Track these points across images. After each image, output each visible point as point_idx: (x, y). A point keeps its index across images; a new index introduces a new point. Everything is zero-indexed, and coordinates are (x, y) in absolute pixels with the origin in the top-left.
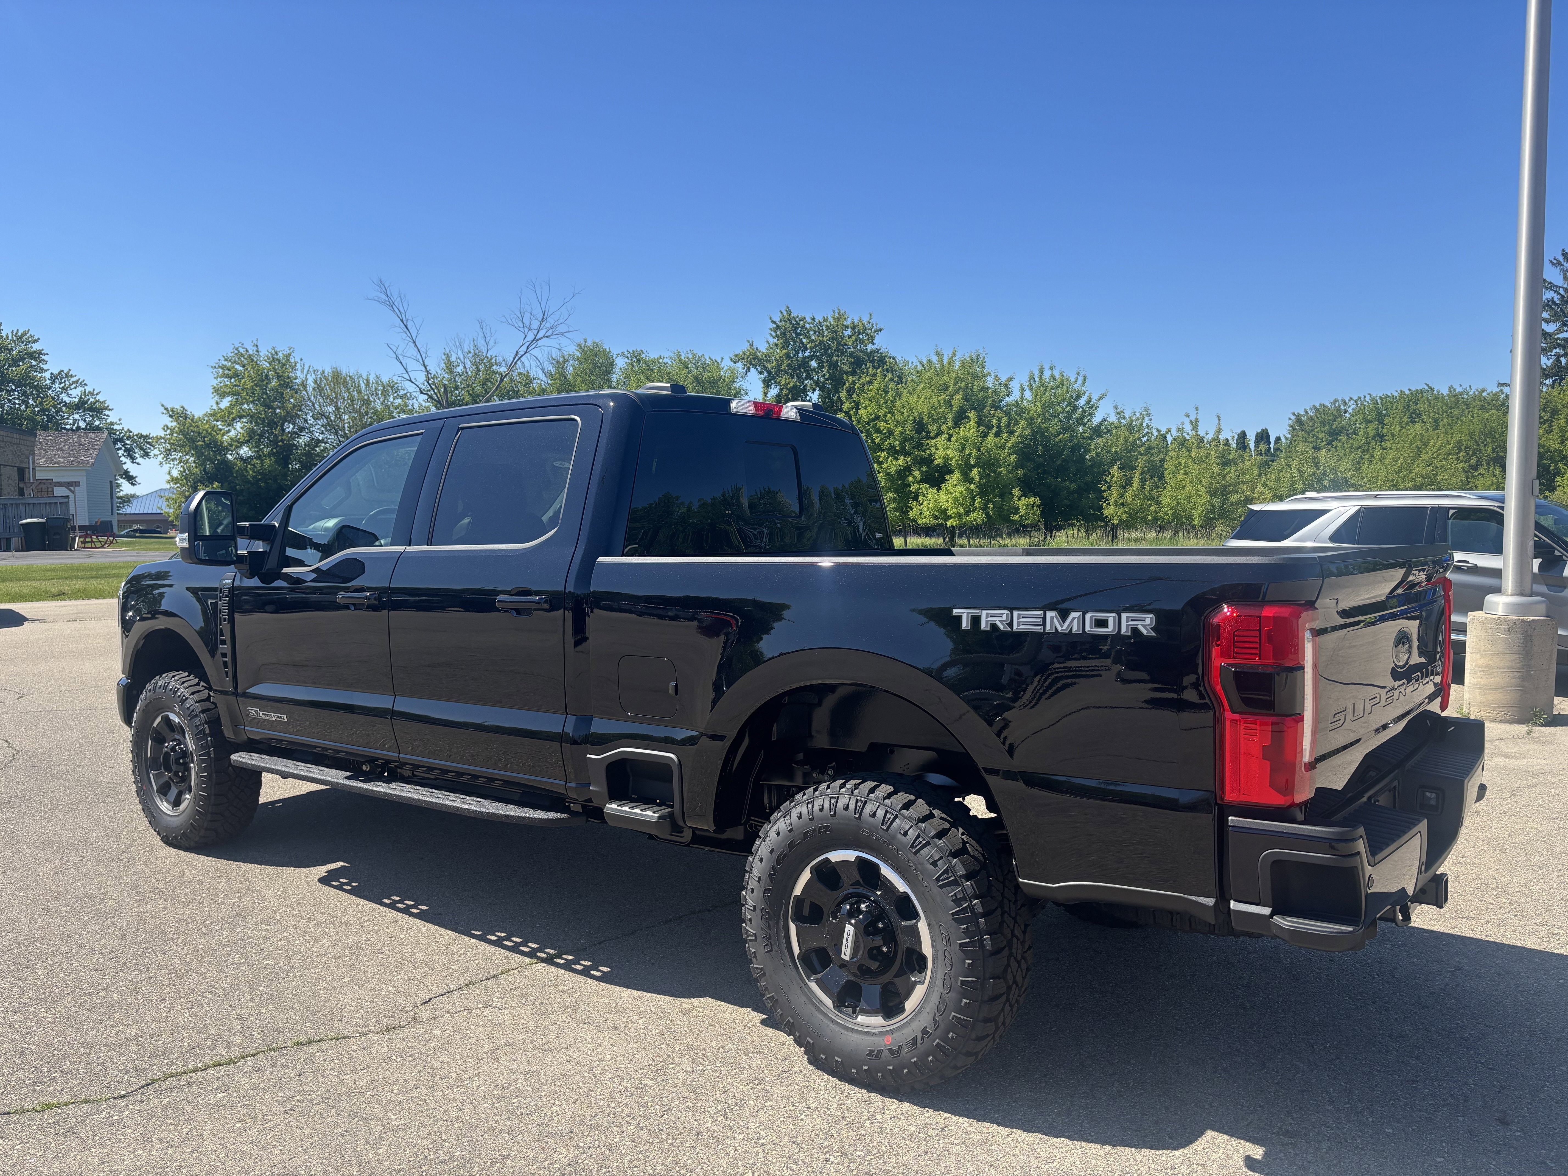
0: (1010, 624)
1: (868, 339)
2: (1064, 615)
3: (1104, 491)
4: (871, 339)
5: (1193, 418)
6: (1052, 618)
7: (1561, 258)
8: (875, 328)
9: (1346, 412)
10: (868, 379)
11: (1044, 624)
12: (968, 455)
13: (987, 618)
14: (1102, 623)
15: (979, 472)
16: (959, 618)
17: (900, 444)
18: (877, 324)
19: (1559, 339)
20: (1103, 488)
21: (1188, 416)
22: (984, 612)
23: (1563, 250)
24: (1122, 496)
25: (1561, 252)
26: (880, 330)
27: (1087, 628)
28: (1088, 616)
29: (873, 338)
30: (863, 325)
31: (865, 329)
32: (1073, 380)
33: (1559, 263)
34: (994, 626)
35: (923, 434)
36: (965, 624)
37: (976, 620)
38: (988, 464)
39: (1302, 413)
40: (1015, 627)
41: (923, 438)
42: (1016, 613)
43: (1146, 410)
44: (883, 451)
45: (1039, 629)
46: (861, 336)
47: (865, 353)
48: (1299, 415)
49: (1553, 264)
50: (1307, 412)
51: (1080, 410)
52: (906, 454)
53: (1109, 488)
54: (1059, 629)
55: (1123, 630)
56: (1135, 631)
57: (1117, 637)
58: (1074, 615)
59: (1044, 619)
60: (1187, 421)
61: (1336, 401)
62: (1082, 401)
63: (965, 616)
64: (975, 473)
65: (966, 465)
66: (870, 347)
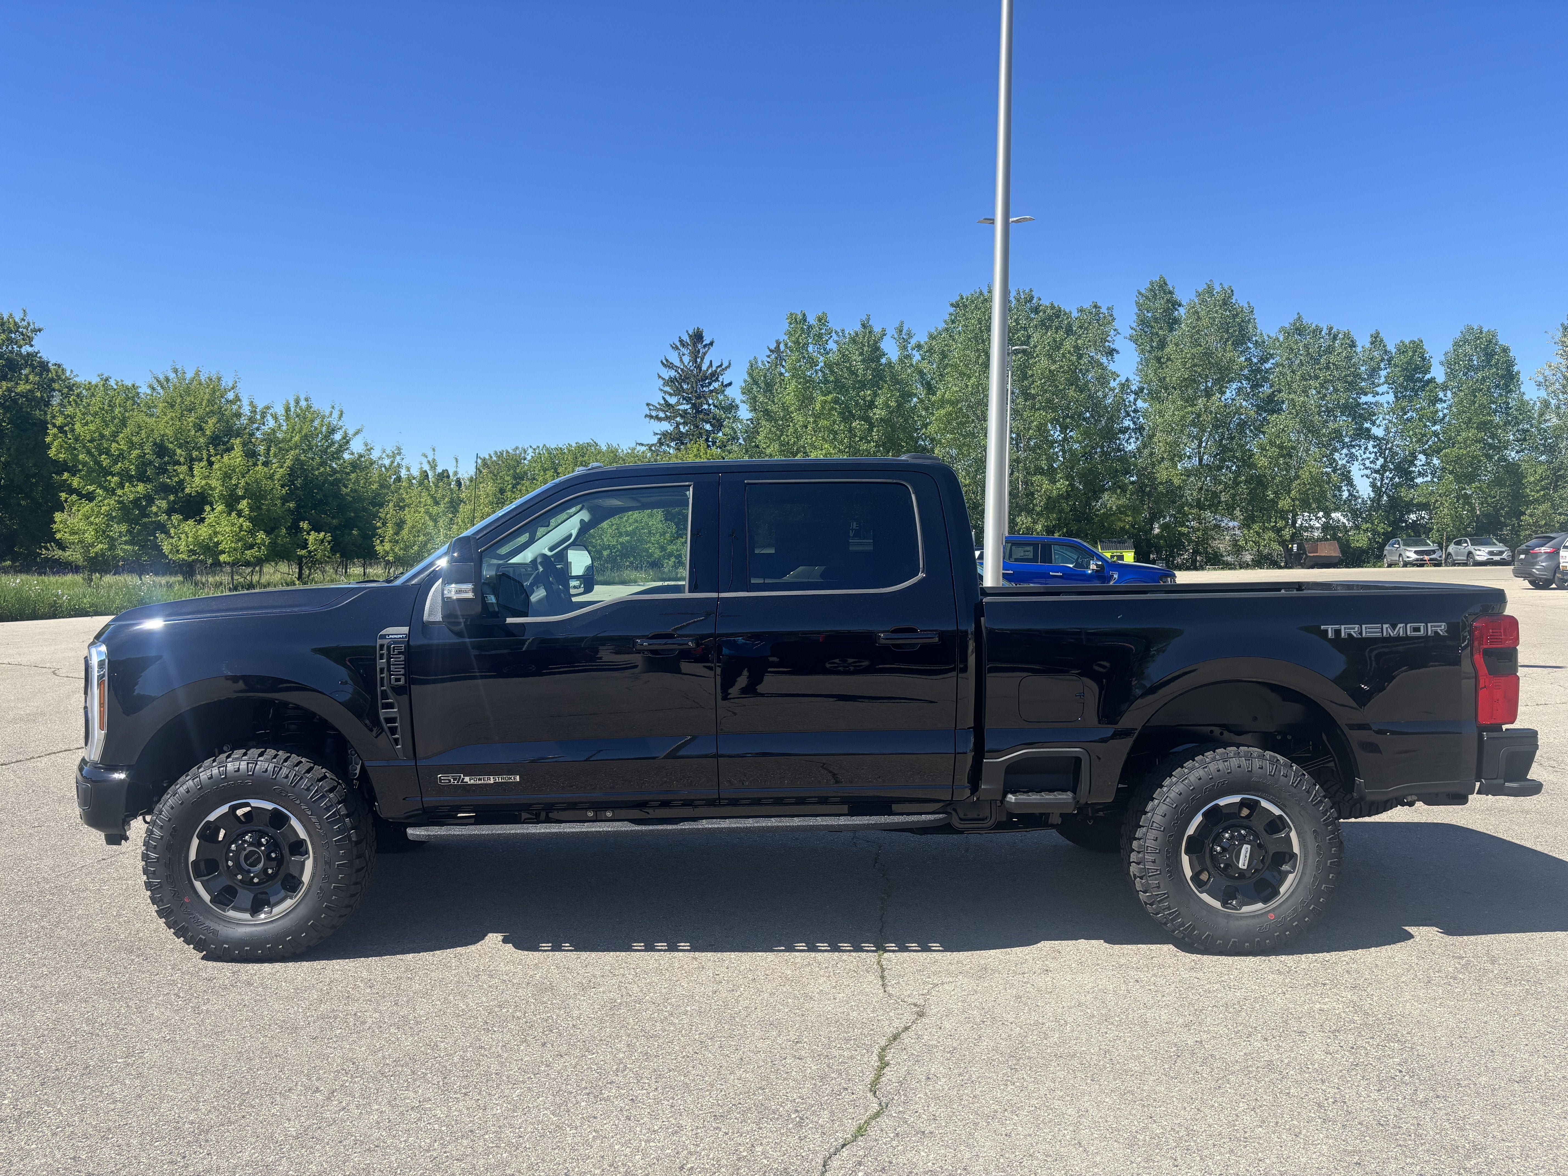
0: (1361, 633)
1: (23, 339)
2: (1394, 626)
3: (380, 528)
4: (29, 341)
5: (430, 458)
6: (1387, 628)
7: (678, 344)
8: (32, 326)
9: (525, 459)
10: (28, 387)
11: (1382, 632)
12: (234, 485)
13: (1345, 630)
14: (1417, 629)
15: (248, 503)
16: (1327, 631)
17: (137, 467)
18: (34, 323)
19: (679, 409)
20: (378, 524)
21: (426, 457)
22: (1343, 627)
23: (680, 338)
24: (397, 534)
25: (678, 339)
26: (40, 330)
27: (1409, 633)
28: (1409, 626)
29: (31, 339)
30: (16, 323)
31: (19, 327)
32: (327, 414)
33: (677, 348)
34: (1350, 635)
35: (166, 459)
36: (1330, 635)
37: (1338, 632)
38: (256, 495)
39: (487, 457)
40: (1364, 635)
41: (166, 463)
42: (1364, 626)
43: (399, 448)
44: (113, 475)
45: (1379, 635)
46: (13, 335)
47: (19, 354)
48: (484, 459)
49: (673, 348)
50: (491, 457)
51: (336, 445)
52: (148, 480)
53: (384, 524)
54: (1392, 634)
55: (1430, 633)
56: (1436, 633)
57: (1426, 638)
58: (1399, 625)
59: (1382, 629)
60: (425, 461)
61: (517, 448)
62: (337, 437)
63: (1330, 629)
64: (244, 504)
65: (231, 496)
66: (26, 349)
